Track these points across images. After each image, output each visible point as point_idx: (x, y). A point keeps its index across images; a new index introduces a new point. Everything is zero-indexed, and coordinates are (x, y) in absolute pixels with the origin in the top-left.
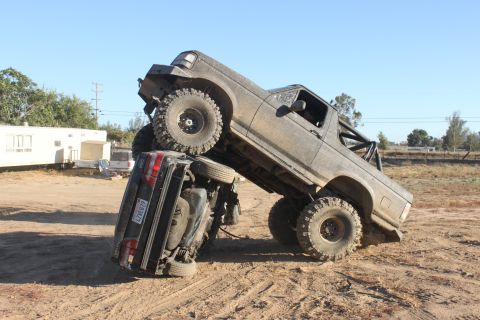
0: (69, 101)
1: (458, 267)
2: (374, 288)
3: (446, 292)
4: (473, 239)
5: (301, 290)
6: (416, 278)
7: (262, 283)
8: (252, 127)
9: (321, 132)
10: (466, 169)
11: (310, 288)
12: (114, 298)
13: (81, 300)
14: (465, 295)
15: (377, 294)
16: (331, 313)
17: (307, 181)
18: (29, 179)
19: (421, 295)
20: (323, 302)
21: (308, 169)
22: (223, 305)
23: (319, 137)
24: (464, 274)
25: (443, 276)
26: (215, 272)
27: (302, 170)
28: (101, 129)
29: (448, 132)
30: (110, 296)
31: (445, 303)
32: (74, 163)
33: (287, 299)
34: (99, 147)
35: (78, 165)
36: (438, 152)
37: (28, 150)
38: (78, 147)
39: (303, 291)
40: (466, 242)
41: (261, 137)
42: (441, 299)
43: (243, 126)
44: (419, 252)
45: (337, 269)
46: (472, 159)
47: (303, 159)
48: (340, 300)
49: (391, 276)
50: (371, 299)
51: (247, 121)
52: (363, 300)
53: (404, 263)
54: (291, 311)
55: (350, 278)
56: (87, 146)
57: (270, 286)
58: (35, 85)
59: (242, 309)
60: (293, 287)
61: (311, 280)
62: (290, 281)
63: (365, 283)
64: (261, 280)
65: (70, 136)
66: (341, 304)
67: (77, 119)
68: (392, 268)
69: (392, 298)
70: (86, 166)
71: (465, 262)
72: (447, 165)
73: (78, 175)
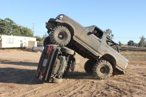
0: (25, 28)
1: (142, 83)
2: (116, 89)
3: (139, 91)
5: (94, 88)
6: (129, 86)
8: (80, 38)
9: (101, 40)
10: (145, 53)
11: (97, 88)
13: (27, 89)
14: (144, 92)
15: (117, 90)
16: (103, 96)
17: (96, 55)
18: (12, 52)
19: (131, 91)
20: (100, 92)
22: (70, 92)
23: (100, 42)
24: (144, 85)
25: (137, 85)
26: (68, 82)
27: (95, 52)
28: (34, 37)
29: (140, 42)
30: (36, 88)
31: (138, 94)
33: (90, 91)
34: (34, 42)
35: (27, 48)
36: (137, 48)
37: (12, 43)
38: (27, 42)
40: (145, 75)
41: (82, 41)
42: (137, 93)
44: (130, 78)
45: (105, 82)
47: (95, 48)
48: (106, 92)
49: (121, 85)
50: (115, 92)
51: (78, 36)
52: (113, 92)
53: (126, 81)
54: (91, 95)
55: (109, 85)
56: (30, 42)
57: (84, 87)
58: (15, 23)
59: (75, 93)
60: (91, 87)
61: (97, 85)
62: (90, 85)
63: (114, 87)
64: (82, 85)
65: (25, 39)
66: (106, 93)
67: (27, 34)
68: (122, 83)
69: (121, 92)
70: (30, 48)
71: (144, 82)
72: (139, 52)
73: (27, 51)
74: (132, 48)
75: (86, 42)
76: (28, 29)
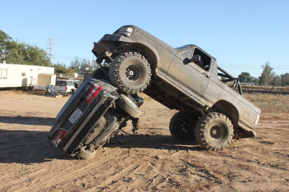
0: (32, 49)
1: (256, 158)
2: (202, 171)
3: (246, 174)
4: (268, 140)
5: (156, 170)
6: (229, 164)
7: (132, 165)
8: (169, 72)
10: (271, 97)
11: (162, 169)
12: (37, 173)
13: (15, 174)
14: (257, 176)
15: (203, 174)
16: (171, 186)
17: (202, 104)
19: (230, 176)
20: (168, 179)
21: (202, 96)
22: (104, 179)
23: (207, 77)
24: (259, 163)
25: (246, 163)
26: (105, 157)
27: (199, 98)
29: (262, 74)
30: (34, 171)
31: (244, 181)
32: (33, 87)
33: (146, 176)
34: (49, 77)
35: (36, 88)
36: (256, 86)
37: (5, 78)
38: (36, 77)
39: (157, 171)
40: (264, 142)
41: (174, 78)
42: (242, 179)
43: (163, 72)
44: (234, 148)
45: (181, 158)
46: (275, 91)
47: (199, 91)
48: (179, 178)
49: (214, 163)
50: (198, 178)
51: (165, 69)
52: (193, 178)
53: (223, 155)
54: (146, 185)
55: (188, 163)
56: (42, 77)
57: (137, 167)
58: (11, 39)
59: (116, 182)
60: (151, 168)
61: (163, 164)
62: (150, 164)
63: (197, 167)
64: (133, 163)
65: (31, 70)
66: (179, 181)
67: (37, 60)
68: (215, 158)
69: (211, 178)
70: (41, 89)
71: (261, 155)
72: (260, 94)
73: (35, 94)
74: (247, 87)
75: (181, 80)
76: (39, 50)
